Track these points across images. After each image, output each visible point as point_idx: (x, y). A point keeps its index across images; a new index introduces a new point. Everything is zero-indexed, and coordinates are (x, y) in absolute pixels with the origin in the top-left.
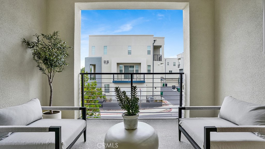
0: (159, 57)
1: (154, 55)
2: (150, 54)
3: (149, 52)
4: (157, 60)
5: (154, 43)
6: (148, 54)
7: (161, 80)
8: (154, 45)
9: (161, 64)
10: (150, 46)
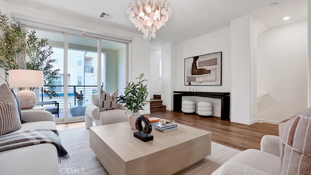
0: (90, 69)
1: (85, 67)
2: (81, 65)
3: (79, 63)
4: (88, 72)
5: (85, 54)
6: (78, 65)
7: (93, 92)
8: (85, 56)
9: (93, 76)
10: (81, 57)
